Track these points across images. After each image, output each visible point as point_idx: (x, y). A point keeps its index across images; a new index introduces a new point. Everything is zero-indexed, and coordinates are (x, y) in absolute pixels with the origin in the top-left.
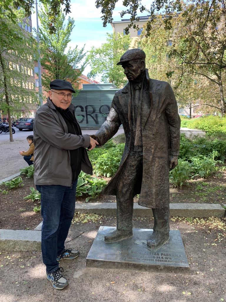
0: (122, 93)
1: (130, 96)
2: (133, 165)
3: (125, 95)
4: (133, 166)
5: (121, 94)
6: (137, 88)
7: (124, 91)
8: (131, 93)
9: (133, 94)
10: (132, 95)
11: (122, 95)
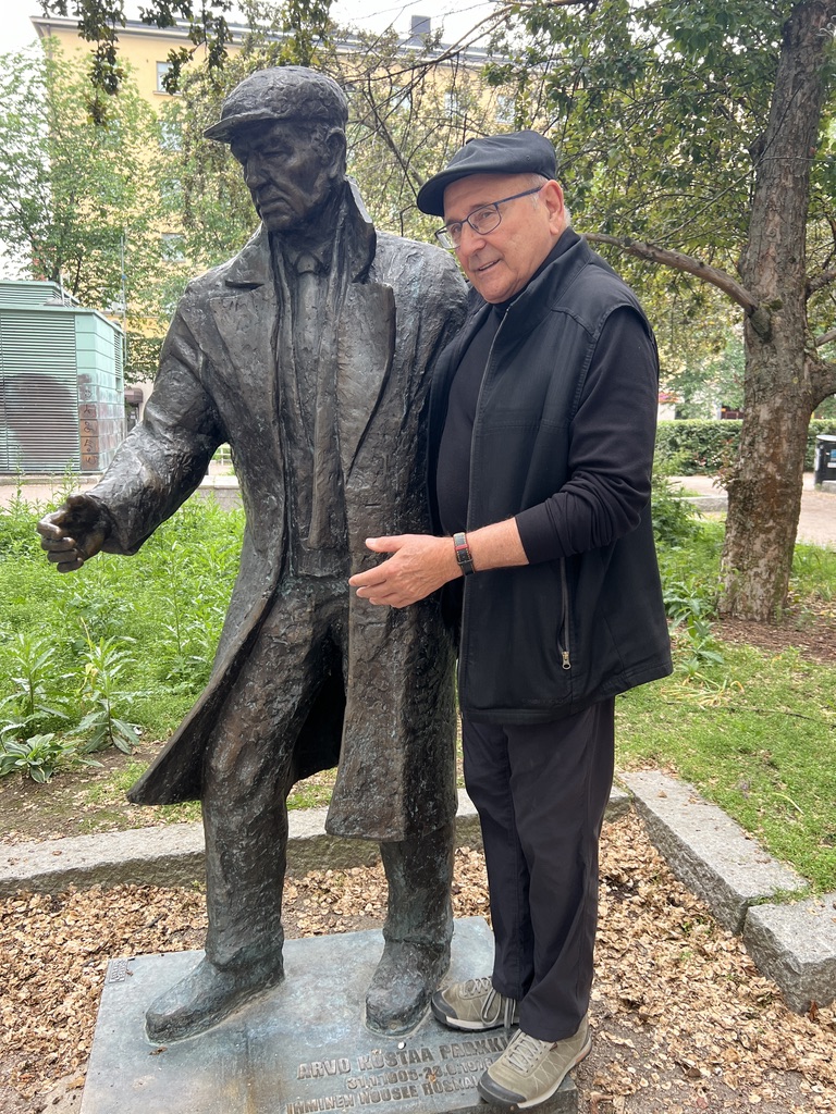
0: (228, 285)
1: (274, 300)
2: (297, 645)
3: (245, 297)
4: (293, 648)
5: (222, 291)
6: (308, 264)
7: (241, 277)
8: (279, 290)
9: (288, 294)
10: (281, 302)
11: (226, 295)
